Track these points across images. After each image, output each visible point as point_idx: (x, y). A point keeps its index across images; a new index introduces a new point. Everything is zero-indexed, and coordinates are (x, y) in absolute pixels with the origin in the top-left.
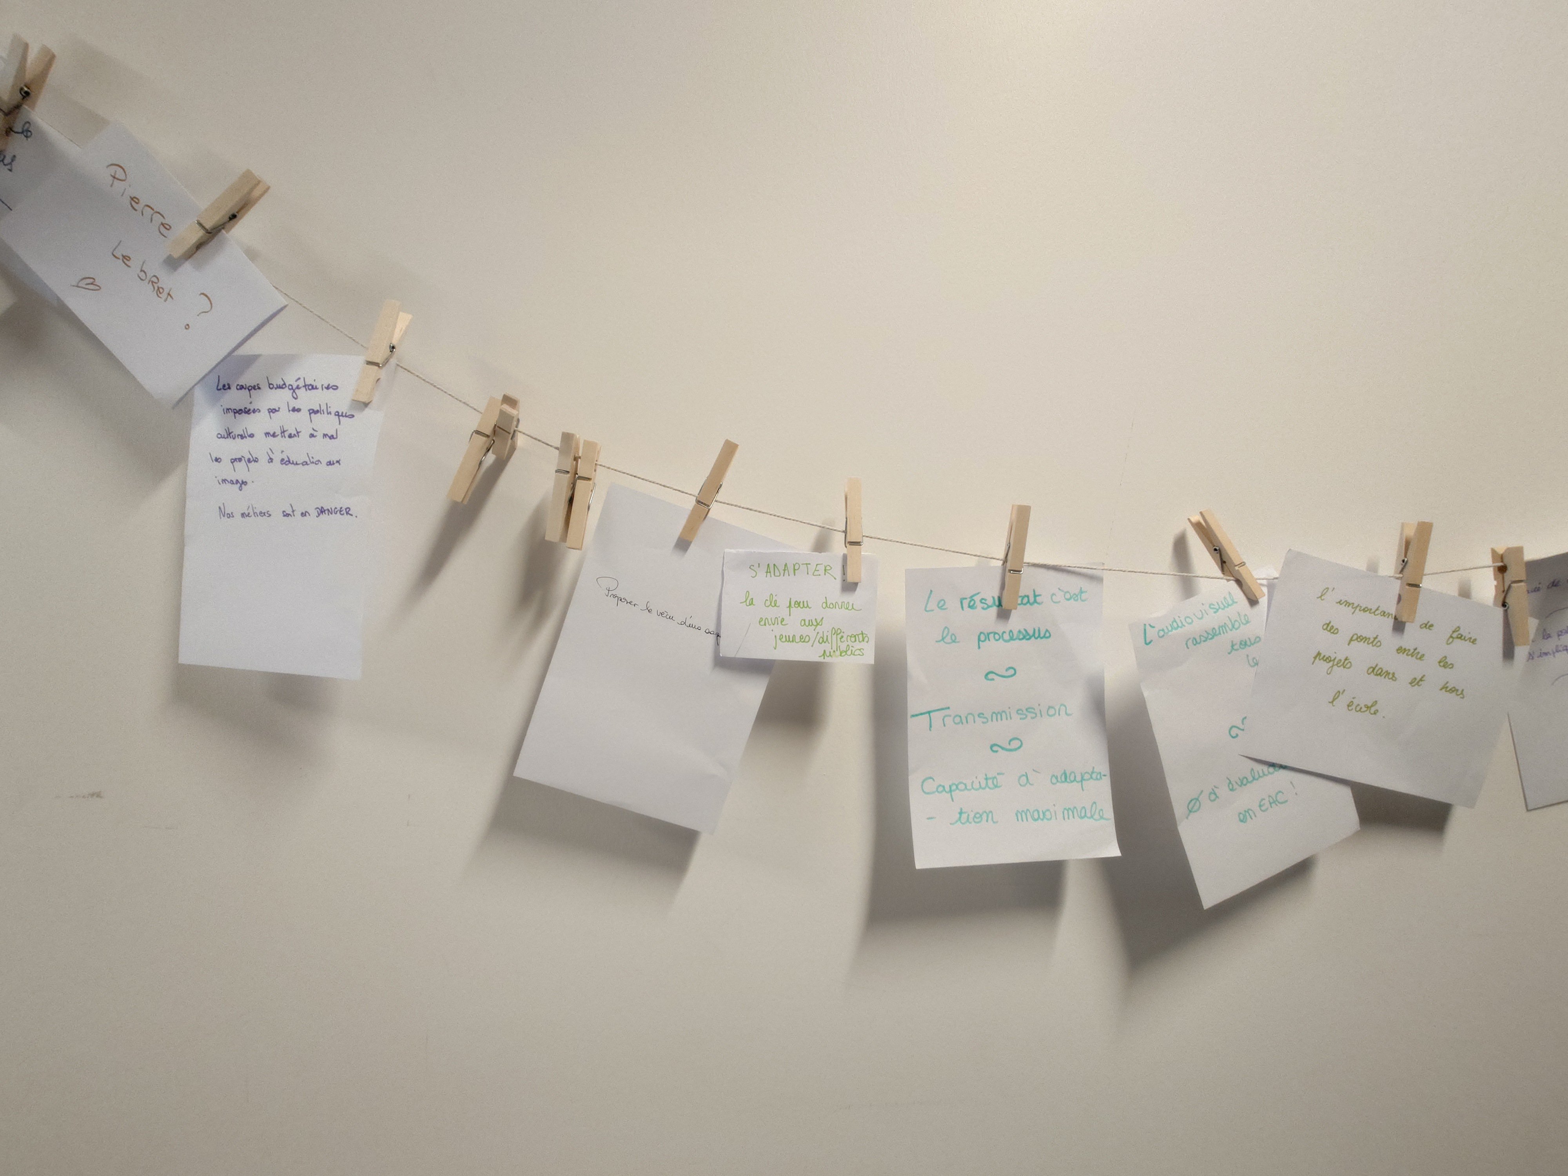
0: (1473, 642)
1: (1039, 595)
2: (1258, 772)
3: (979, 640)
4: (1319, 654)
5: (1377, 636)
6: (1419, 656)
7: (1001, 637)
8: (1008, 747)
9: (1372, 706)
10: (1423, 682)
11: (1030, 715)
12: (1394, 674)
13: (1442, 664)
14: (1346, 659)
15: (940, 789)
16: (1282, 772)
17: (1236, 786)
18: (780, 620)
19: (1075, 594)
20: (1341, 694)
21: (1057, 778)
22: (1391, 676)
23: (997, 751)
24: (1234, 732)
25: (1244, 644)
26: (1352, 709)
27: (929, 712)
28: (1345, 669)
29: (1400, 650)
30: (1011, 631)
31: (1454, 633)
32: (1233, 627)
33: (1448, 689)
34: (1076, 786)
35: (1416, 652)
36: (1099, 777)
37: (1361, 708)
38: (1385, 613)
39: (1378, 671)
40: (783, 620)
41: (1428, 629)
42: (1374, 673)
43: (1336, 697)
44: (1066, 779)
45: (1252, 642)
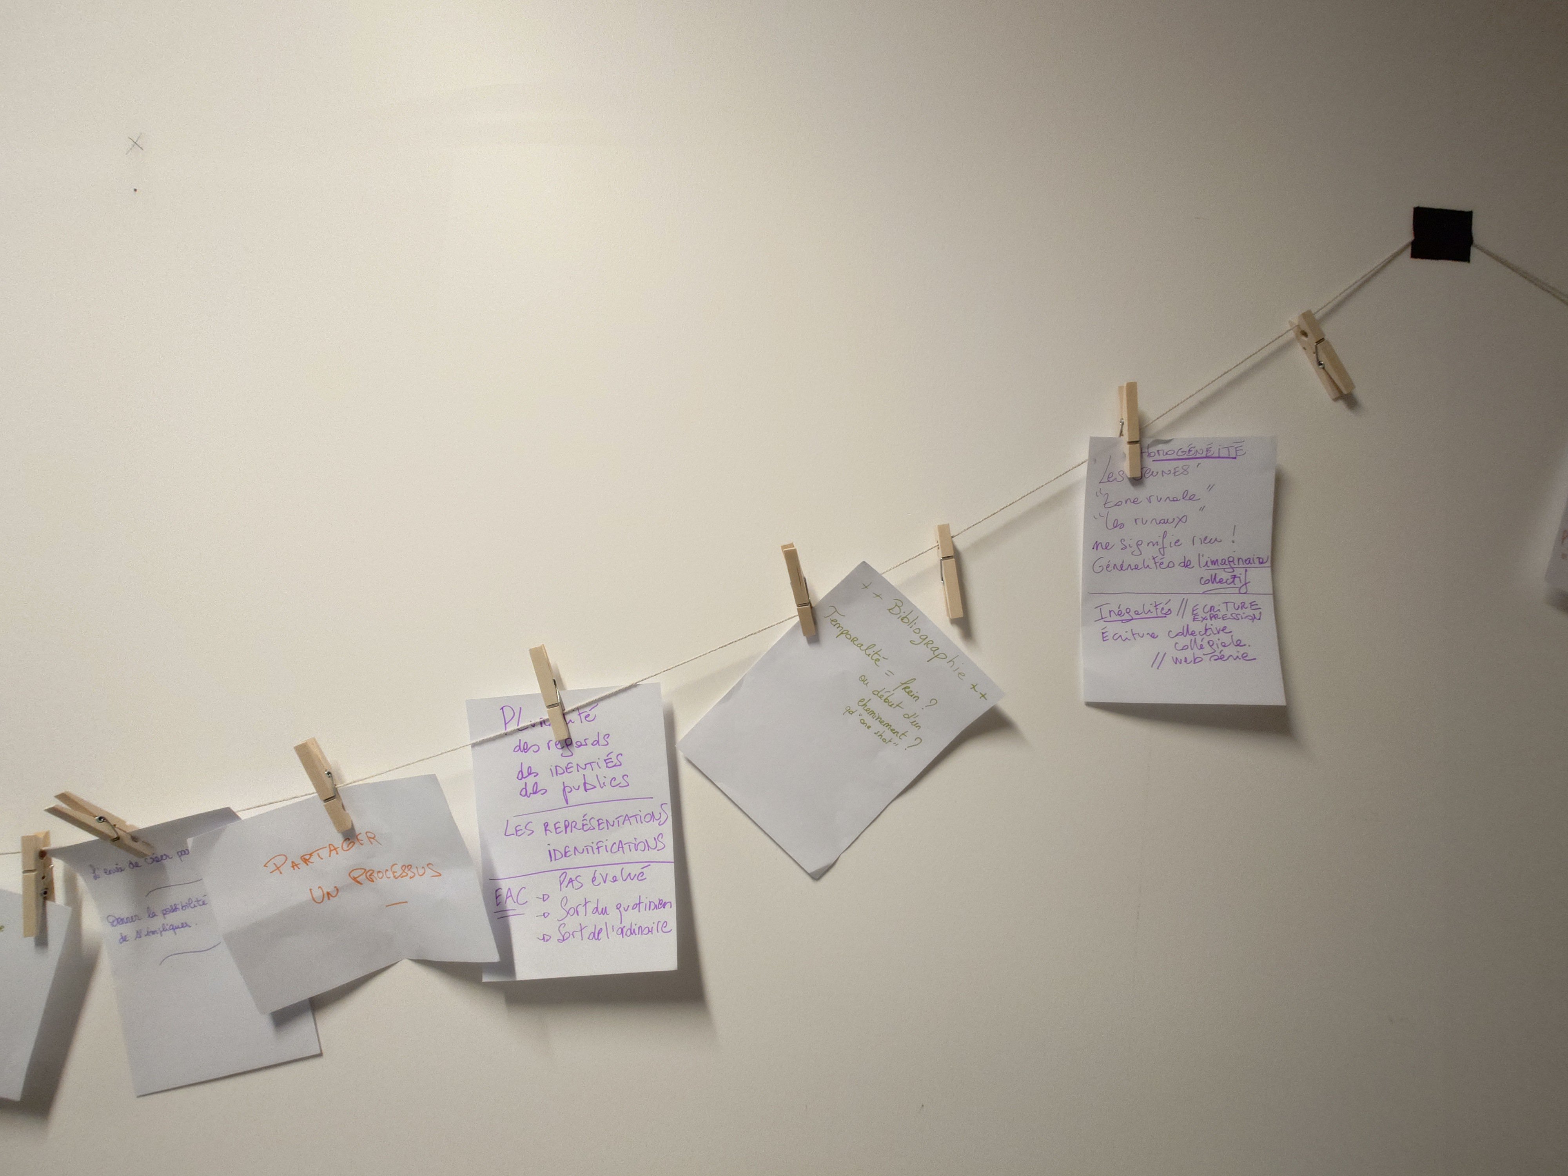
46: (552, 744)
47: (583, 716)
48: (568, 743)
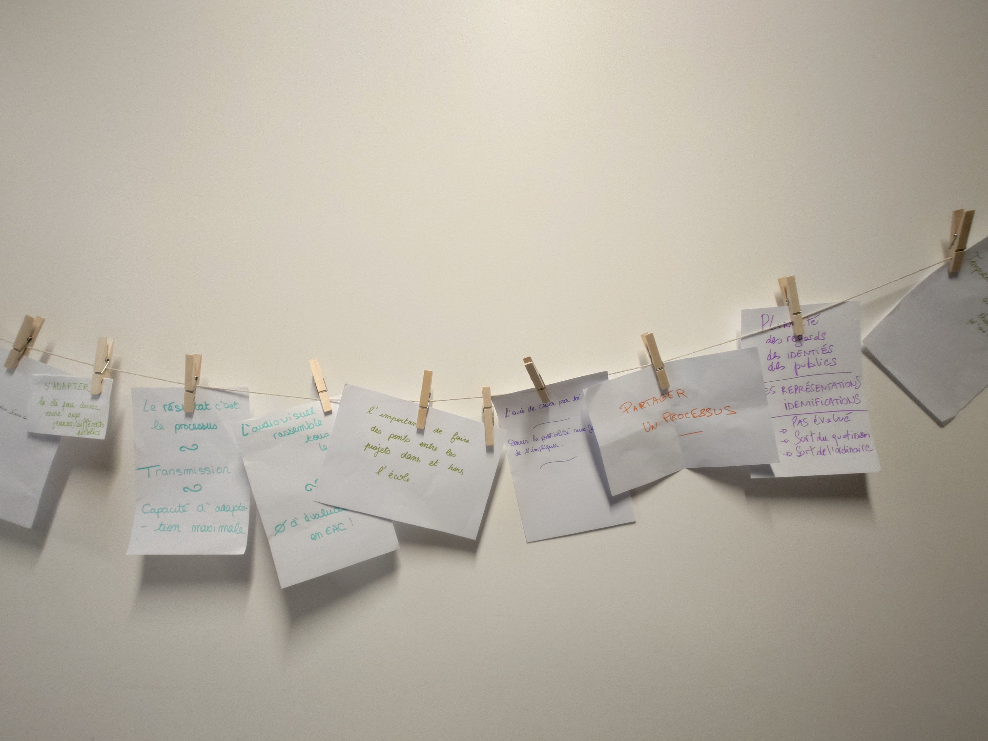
0: (467, 442)
1: (209, 405)
2: (327, 511)
3: (176, 428)
4: (369, 444)
5: (407, 436)
6: (434, 449)
7: (189, 427)
8: (193, 489)
9: (405, 476)
10: (438, 464)
11: (206, 472)
12: (418, 458)
13: (448, 454)
14: (387, 448)
15: (153, 511)
16: (344, 511)
17: (310, 518)
18: (57, 413)
19: (231, 405)
20: (384, 469)
21: (219, 508)
22: (417, 459)
23: (187, 491)
24: (308, 488)
25: (317, 437)
26: (392, 478)
27: (148, 467)
28: (386, 454)
29: (422, 444)
30: (194, 424)
31: (455, 436)
32: (309, 427)
33: (453, 469)
34: (230, 513)
35: (432, 446)
36: (243, 509)
37: (398, 477)
38: (411, 422)
39: (408, 456)
40: (59, 413)
41: (438, 433)
42: (405, 457)
43: (381, 470)
44: (224, 509)
45: (323, 436)
46: (790, 339)
47: (810, 321)
48: (800, 338)
